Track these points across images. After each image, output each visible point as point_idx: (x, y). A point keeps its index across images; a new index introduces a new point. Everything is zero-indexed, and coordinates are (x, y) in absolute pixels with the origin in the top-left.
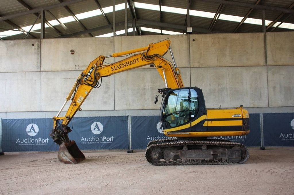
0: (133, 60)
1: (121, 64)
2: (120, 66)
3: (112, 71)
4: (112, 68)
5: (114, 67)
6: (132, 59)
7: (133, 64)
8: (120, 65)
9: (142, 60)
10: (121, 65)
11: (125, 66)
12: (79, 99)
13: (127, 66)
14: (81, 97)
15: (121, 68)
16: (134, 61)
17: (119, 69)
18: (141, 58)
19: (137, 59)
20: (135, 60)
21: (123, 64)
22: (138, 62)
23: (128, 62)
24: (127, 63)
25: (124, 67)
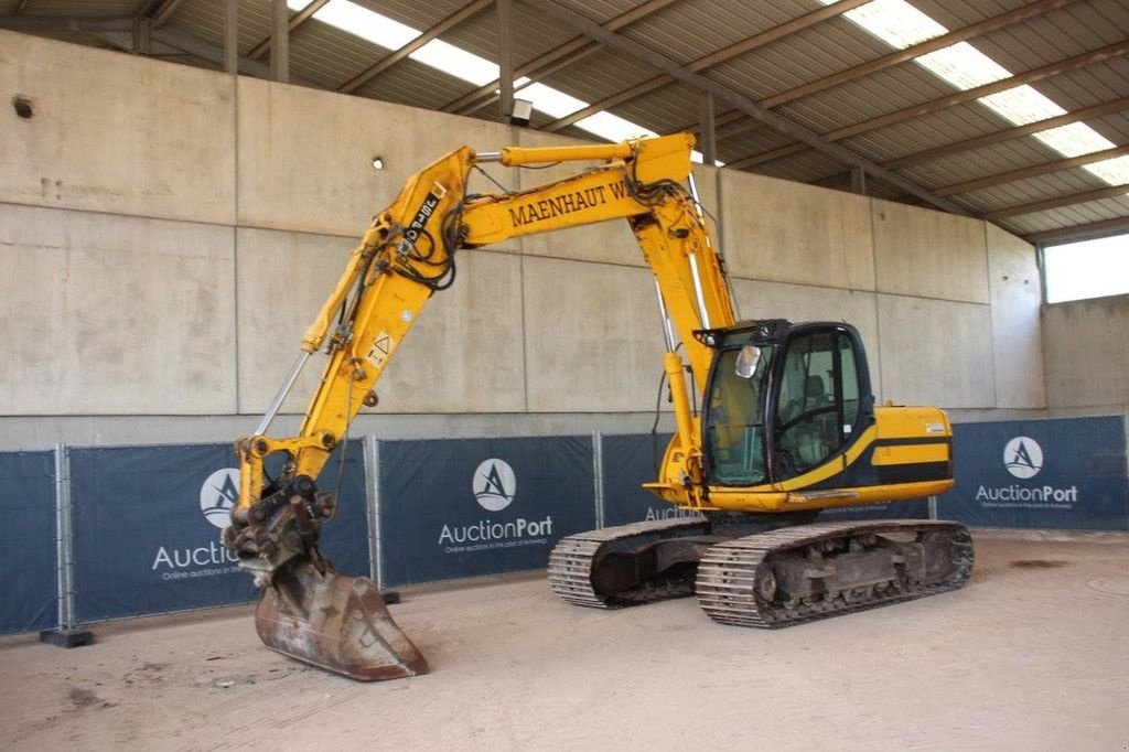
0: (586, 191)
1: (544, 202)
2: (543, 210)
3: (515, 225)
4: (511, 211)
5: (521, 208)
6: (581, 186)
7: (587, 206)
8: (539, 203)
9: (617, 196)
10: (544, 206)
11: (561, 211)
12: (374, 348)
13: (568, 211)
14: (382, 335)
15: (544, 218)
16: (590, 193)
17: (539, 219)
18: (611, 185)
19: (599, 188)
20: (592, 190)
21: (551, 201)
22: (604, 202)
23: (570, 195)
24: (568, 200)
25: (554, 215)
